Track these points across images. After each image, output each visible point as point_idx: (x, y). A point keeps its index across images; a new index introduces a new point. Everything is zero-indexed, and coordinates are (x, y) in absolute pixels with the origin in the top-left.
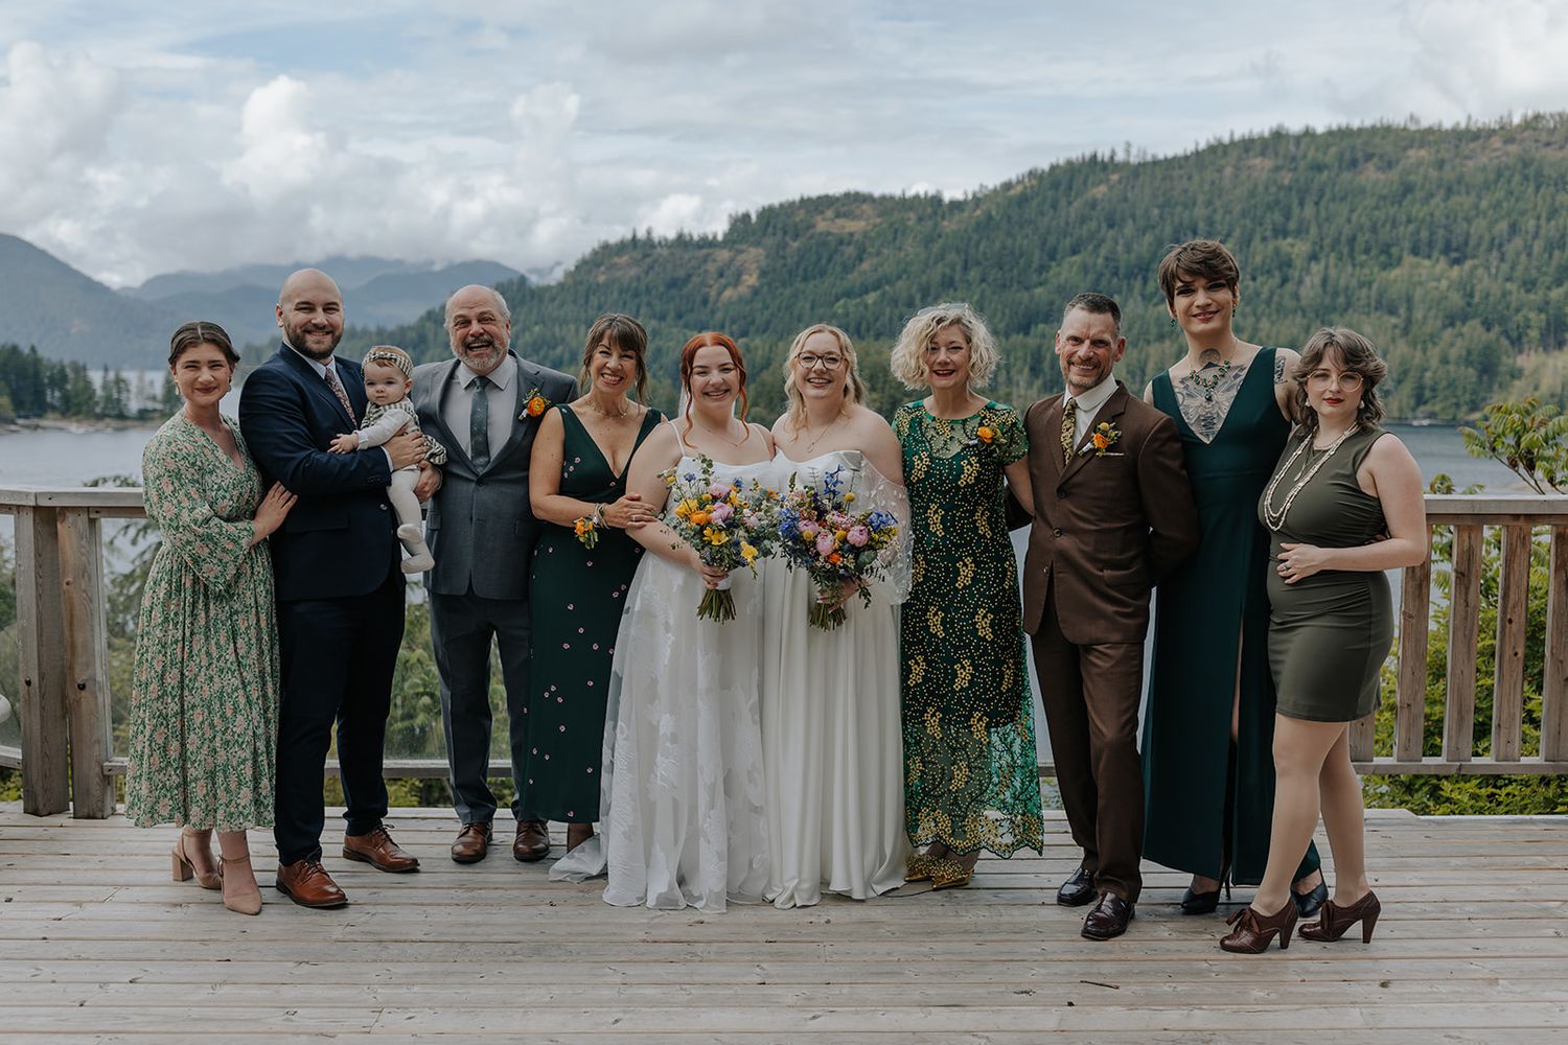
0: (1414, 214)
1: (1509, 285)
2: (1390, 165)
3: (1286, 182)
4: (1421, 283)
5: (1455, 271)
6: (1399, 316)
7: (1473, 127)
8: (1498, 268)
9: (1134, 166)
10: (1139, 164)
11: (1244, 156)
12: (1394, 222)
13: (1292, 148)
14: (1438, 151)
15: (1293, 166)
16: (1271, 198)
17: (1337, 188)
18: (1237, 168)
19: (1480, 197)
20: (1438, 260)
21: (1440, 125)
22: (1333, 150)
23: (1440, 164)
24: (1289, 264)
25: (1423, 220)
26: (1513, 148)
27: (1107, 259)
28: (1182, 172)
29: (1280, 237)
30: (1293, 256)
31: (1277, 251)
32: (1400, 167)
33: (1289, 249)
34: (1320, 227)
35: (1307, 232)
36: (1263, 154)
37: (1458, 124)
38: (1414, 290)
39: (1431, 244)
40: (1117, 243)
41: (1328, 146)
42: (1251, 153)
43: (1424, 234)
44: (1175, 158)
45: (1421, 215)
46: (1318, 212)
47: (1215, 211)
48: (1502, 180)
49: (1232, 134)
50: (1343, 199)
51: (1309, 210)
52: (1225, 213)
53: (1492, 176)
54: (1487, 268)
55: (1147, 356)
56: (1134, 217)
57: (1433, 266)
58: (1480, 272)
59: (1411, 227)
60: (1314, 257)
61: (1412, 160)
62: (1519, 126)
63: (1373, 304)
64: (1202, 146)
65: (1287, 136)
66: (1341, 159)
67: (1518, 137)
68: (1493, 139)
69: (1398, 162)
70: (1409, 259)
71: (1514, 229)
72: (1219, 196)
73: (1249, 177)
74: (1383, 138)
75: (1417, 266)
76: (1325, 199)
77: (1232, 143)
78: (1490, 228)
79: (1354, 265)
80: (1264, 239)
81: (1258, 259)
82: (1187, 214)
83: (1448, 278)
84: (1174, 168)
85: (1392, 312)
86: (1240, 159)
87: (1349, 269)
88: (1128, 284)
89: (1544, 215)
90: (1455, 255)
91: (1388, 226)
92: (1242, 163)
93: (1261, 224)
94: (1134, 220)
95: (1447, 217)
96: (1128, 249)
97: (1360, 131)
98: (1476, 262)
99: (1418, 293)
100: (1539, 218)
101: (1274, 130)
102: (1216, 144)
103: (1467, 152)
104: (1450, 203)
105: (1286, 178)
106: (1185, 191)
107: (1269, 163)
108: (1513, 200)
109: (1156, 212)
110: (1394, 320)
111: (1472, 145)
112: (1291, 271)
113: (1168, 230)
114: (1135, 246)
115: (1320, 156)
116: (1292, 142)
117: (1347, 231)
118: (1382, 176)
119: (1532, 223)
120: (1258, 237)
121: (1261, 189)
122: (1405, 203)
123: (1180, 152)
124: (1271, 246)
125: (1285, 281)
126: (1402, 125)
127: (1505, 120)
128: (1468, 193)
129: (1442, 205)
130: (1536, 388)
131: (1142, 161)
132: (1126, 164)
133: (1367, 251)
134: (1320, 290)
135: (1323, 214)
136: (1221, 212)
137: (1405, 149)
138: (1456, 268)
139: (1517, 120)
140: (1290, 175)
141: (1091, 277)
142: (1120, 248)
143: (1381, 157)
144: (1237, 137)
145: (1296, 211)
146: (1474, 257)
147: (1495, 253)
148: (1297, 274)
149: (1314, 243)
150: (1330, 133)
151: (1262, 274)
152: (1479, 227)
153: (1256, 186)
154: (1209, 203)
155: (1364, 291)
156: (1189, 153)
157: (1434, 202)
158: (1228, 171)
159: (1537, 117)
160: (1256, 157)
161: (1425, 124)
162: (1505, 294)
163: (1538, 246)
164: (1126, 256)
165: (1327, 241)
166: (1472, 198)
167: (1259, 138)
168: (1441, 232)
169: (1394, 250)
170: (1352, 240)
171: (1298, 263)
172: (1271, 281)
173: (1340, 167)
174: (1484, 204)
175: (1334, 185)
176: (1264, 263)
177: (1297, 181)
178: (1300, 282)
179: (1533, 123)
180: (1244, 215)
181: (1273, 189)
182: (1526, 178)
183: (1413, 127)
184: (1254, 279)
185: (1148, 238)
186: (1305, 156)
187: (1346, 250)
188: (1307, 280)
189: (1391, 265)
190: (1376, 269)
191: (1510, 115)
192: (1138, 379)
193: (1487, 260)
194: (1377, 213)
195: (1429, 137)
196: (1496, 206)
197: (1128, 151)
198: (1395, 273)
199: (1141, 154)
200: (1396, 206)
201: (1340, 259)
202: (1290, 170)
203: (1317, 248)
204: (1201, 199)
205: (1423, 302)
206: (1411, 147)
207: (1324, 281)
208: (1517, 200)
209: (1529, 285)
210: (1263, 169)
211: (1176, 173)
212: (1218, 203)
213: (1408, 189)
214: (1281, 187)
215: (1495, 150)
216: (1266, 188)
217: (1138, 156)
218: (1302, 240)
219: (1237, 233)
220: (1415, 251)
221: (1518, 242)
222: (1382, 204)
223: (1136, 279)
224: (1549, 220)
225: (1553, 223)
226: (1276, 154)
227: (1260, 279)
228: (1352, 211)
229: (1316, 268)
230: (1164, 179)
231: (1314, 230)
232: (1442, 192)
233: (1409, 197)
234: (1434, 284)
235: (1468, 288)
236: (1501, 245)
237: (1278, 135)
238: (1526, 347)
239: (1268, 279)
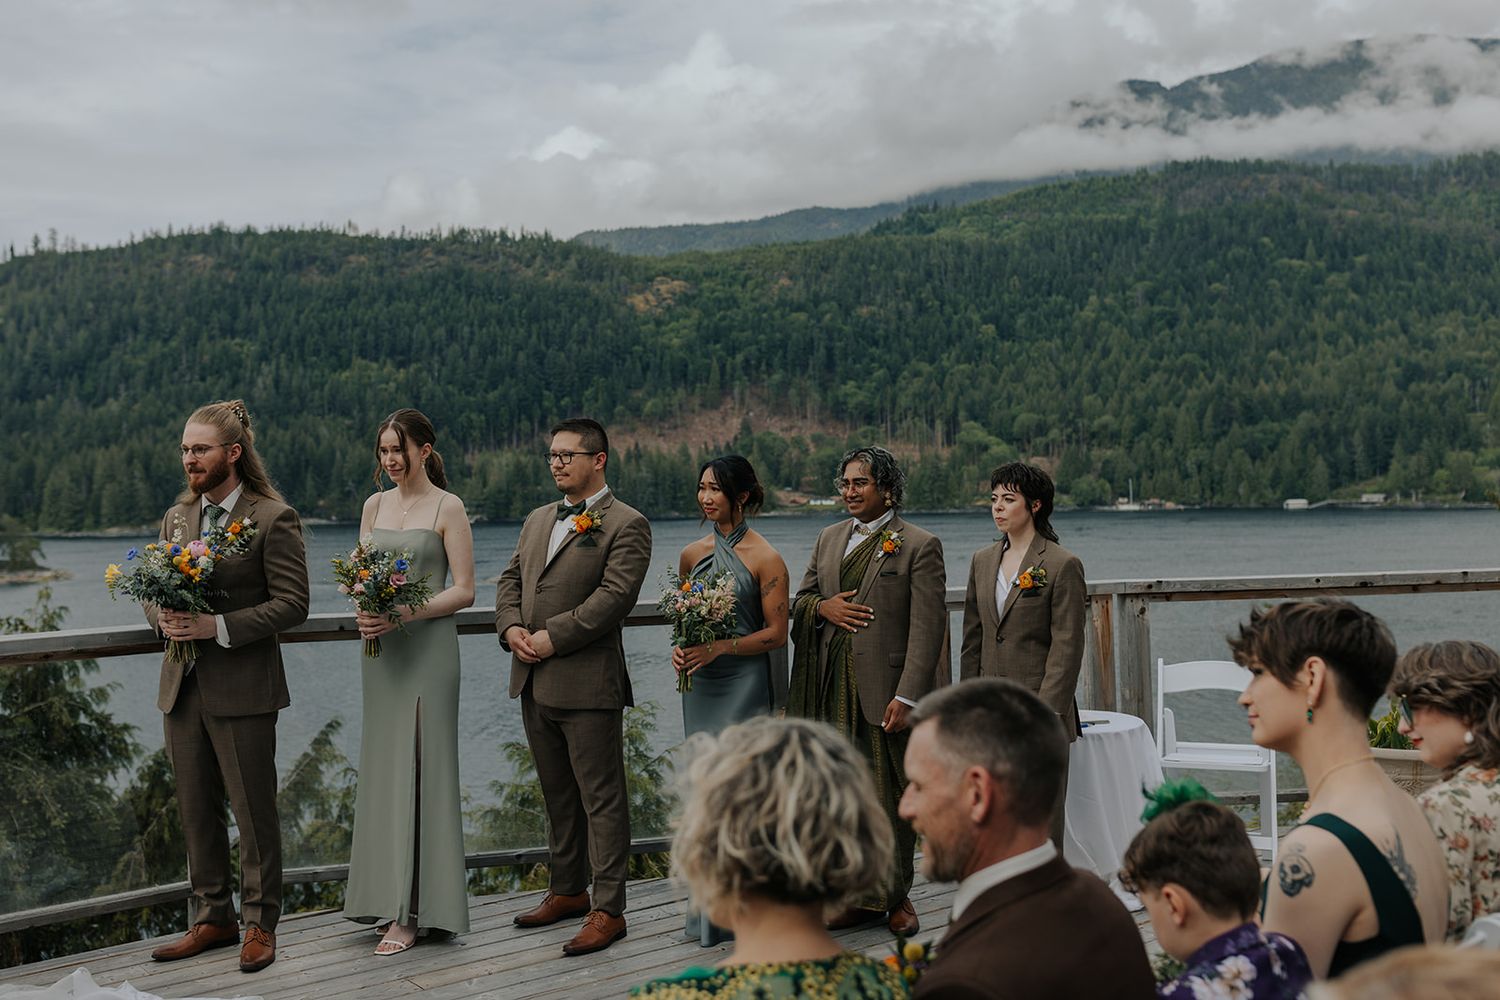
0: (359, 316)
1: (450, 387)
2: (332, 269)
3: (231, 280)
4: (370, 385)
5: (402, 374)
6: (353, 418)
7: (407, 237)
8: (439, 371)
9: (61, 256)
10: (67, 253)
11: (185, 251)
12: (340, 325)
13: (235, 246)
14: (377, 258)
15: (236, 264)
16: (216, 297)
17: (283, 289)
18: (178, 264)
19: (419, 305)
20: (385, 363)
21: (377, 233)
22: (277, 250)
23: (381, 271)
24: (240, 364)
25: (368, 325)
26: (443, 259)
27: (35, 355)
28: (116, 265)
29: (229, 336)
30: (243, 356)
31: (226, 350)
32: (342, 271)
33: (238, 349)
34: (268, 328)
35: (256, 333)
36: (204, 250)
37: (393, 233)
38: (365, 391)
39: (377, 347)
40: (46, 338)
41: (272, 247)
42: (192, 250)
43: (370, 337)
44: (108, 250)
45: (366, 318)
46: (265, 311)
47: (156, 307)
48: (437, 289)
49: (170, 229)
50: (288, 301)
51: (256, 310)
52: (169, 309)
53: (428, 285)
54: (430, 371)
55: (94, 462)
56: (64, 310)
57: (381, 369)
58: (424, 374)
59: (358, 331)
60: (264, 357)
61: (353, 265)
62: (447, 239)
63: (326, 407)
64: (138, 239)
65: (229, 234)
66: (284, 259)
67: (448, 248)
68: (426, 250)
69: (340, 266)
70: (358, 362)
71: (452, 335)
72: (161, 291)
73: (191, 274)
74: (324, 242)
75: (367, 368)
76: (272, 298)
77: (171, 238)
78: (430, 332)
79: (305, 366)
80: (211, 338)
81: (206, 358)
82: (125, 309)
83: (395, 380)
84: (108, 260)
85: (346, 413)
86: (180, 254)
87: (301, 370)
88: (63, 384)
89: (476, 322)
90: (401, 358)
91: (336, 328)
92: (183, 259)
93: (207, 323)
94: (66, 313)
95: (391, 322)
96: (61, 346)
97: (301, 233)
98: (419, 365)
99: (369, 394)
100: (472, 325)
101: (216, 225)
102: (153, 237)
103: (403, 261)
104: (391, 308)
105: (231, 277)
106: (122, 285)
107: (211, 261)
108: (448, 309)
109: (90, 305)
110: (348, 422)
111: (408, 254)
112: (242, 371)
113: (105, 326)
114: (68, 343)
115: (263, 256)
116: (233, 239)
117: (296, 331)
118: (326, 280)
119: (466, 329)
120: (205, 336)
121: (205, 286)
122: (350, 307)
123: (114, 244)
124: (219, 346)
125: (236, 381)
126: (341, 232)
127: (435, 233)
128: (408, 300)
129: (385, 310)
130: (485, 484)
131: (70, 250)
132: (53, 253)
133: (317, 352)
134: (273, 391)
135: (271, 313)
136: (163, 308)
137: (346, 254)
138: (402, 370)
139: (445, 234)
140: (234, 273)
141: (16, 376)
142: (50, 344)
143: (324, 260)
144: (176, 232)
145: (243, 312)
146: (418, 360)
147: (436, 358)
148: (248, 374)
149: (264, 344)
150: (272, 234)
151: (211, 375)
152: (420, 330)
153: (199, 283)
154: (149, 299)
155: (317, 392)
156: (123, 245)
157: (377, 307)
158: (169, 266)
159: (463, 232)
160: (197, 253)
161: (362, 231)
162: (447, 395)
163: (473, 351)
164: (59, 352)
165: (277, 342)
166: (411, 305)
167: (199, 235)
168: (386, 336)
169: (343, 352)
170: (302, 341)
171: (249, 363)
172: (221, 381)
173: (284, 268)
174: (423, 310)
175: (280, 286)
176: (212, 361)
177: (242, 279)
178: (252, 383)
179: (459, 237)
180: (189, 311)
181: (218, 288)
182: (458, 287)
183: (352, 234)
184: (203, 379)
185: (83, 334)
186: (248, 257)
187: (296, 352)
188: (260, 381)
189: (341, 366)
190: (327, 371)
191: (439, 229)
192: (84, 487)
193: (429, 364)
194: (324, 315)
195: (368, 244)
196: (435, 311)
197: (53, 239)
198: (346, 374)
199: (70, 244)
200: (342, 308)
201: (290, 360)
202: (233, 269)
203: (267, 348)
204: (140, 294)
205: (374, 403)
206: (352, 252)
207: (277, 382)
208: (452, 308)
209: (468, 388)
210: (205, 266)
211: (111, 265)
212: (160, 299)
213: (352, 293)
214: (225, 286)
215: (428, 260)
216: (211, 286)
217: (66, 245)
218: (251, 340)
219: (183, 330)
220: (363, 354)
221: (456, 347)
222: (328, 305)
223: (71, 375)
224: (481, 327)
225: (484, 330)
226: (219, 251)
227: (209, 380)
228: (299, 312)
229: (265, 368)
230: (97, 271)
231: (262, 331)
232: (384, 297)
233: (354, 301)
234: (384, 386)
235: (415, 389)
236: (441, 350)
237: (219, 233)
238: (470, 447)
239: (219, 378)
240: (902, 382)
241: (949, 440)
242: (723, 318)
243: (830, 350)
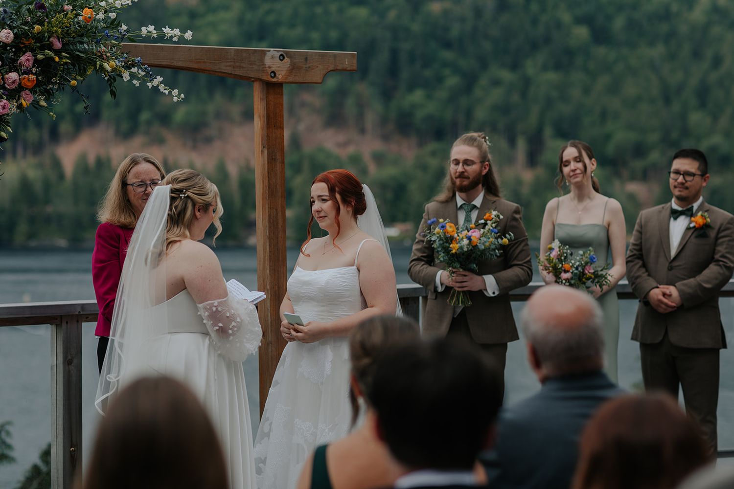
240: (478, 92)
241: (532, 160)
242: (268, 12)
243: (394, 53)
